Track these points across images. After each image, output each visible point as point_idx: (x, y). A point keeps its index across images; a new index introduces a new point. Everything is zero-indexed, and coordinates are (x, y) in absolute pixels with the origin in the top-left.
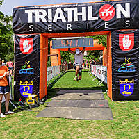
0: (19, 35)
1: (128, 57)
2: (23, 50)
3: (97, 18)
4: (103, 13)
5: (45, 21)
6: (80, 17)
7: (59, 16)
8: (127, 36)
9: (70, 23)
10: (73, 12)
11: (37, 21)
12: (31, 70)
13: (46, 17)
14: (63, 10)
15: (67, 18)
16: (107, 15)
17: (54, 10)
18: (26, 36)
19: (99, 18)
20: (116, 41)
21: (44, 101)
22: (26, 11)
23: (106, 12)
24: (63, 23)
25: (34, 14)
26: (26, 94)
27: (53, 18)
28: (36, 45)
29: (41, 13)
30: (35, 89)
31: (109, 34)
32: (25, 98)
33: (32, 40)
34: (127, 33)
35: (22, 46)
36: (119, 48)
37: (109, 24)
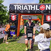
0: (11, 14)
1: (49, 23)
2: (12, 19)
4: (41, 8)
5: (20, 9)
6: (33, 9)
7: (26, 8)
9: (29, 10)
10: (30, 7)
11: (18, 9)
12: (15, 26)
13: (21, 8)
14: (27, 6)
15: (28, 9)
19: (40, 9)
20: (45, 18)
22: (14, 6)
23: (42, 7)
24: (27, 10)
25: (17, 7)
29: (19, 7)
31: (43, 15)
34: (49, 15)
36: (46, 20)
37: (43, 11)
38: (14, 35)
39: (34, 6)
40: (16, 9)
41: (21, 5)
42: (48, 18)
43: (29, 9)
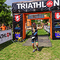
0: (14, 14)
1: (59, 22)
2: (16, 20)
3: (45, 6)
4: (48, 4)
6: (39, 6)
7: (30, 6)
8: (58, 13)
11: (22, 8)
13: (25, 7)
14: (32, 4)
15: (33, 7)
16: (50, 5)
17: (28, 3)
18: (17, 14)
21: (25, 40)
22: (17, 4)
23: (49, 4)
24: (32, 9)
25: (20, 5)
26: (18, 37)
27: (28, 7)
28: (21, 18)
29: (23, 5)
30: (21, 35)
31: (51, 12)
32: (17, 39)
33: (20, 16)
34: (58, 12)
35: (16, 18)
36: (55, 18)
37: (51, 8)
38: (19, 38)
39: (40, 3)
40: (19, 8)
41: (25, 3)
42: (57, 16)
43: (35, 7)
